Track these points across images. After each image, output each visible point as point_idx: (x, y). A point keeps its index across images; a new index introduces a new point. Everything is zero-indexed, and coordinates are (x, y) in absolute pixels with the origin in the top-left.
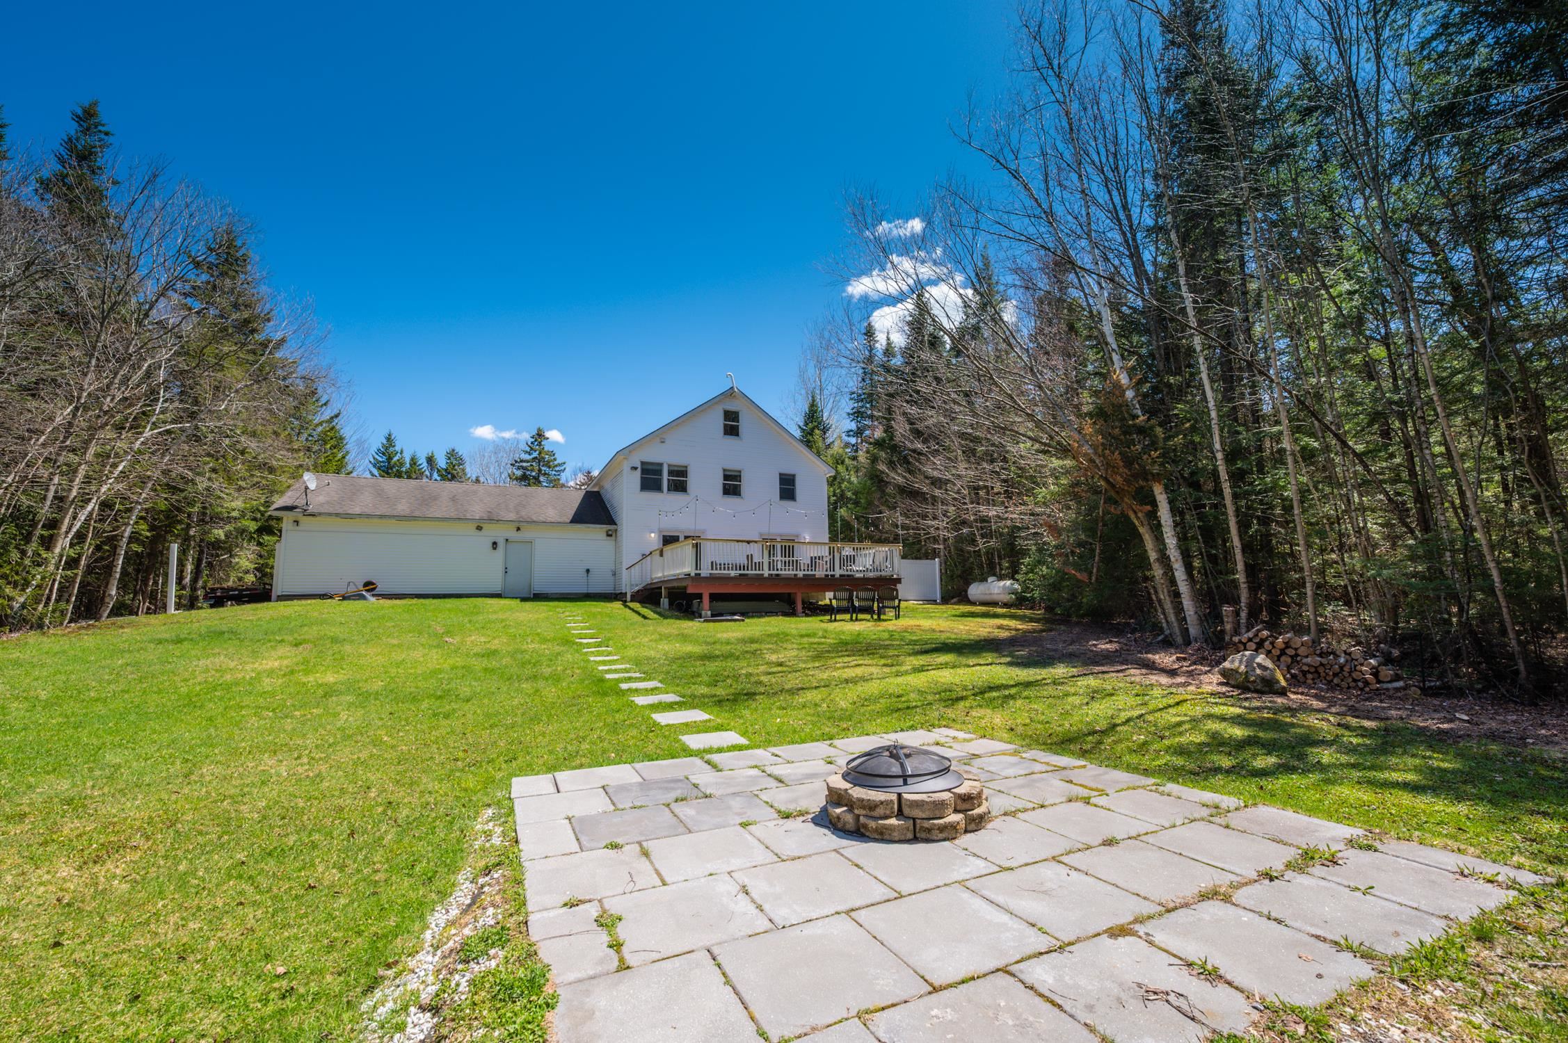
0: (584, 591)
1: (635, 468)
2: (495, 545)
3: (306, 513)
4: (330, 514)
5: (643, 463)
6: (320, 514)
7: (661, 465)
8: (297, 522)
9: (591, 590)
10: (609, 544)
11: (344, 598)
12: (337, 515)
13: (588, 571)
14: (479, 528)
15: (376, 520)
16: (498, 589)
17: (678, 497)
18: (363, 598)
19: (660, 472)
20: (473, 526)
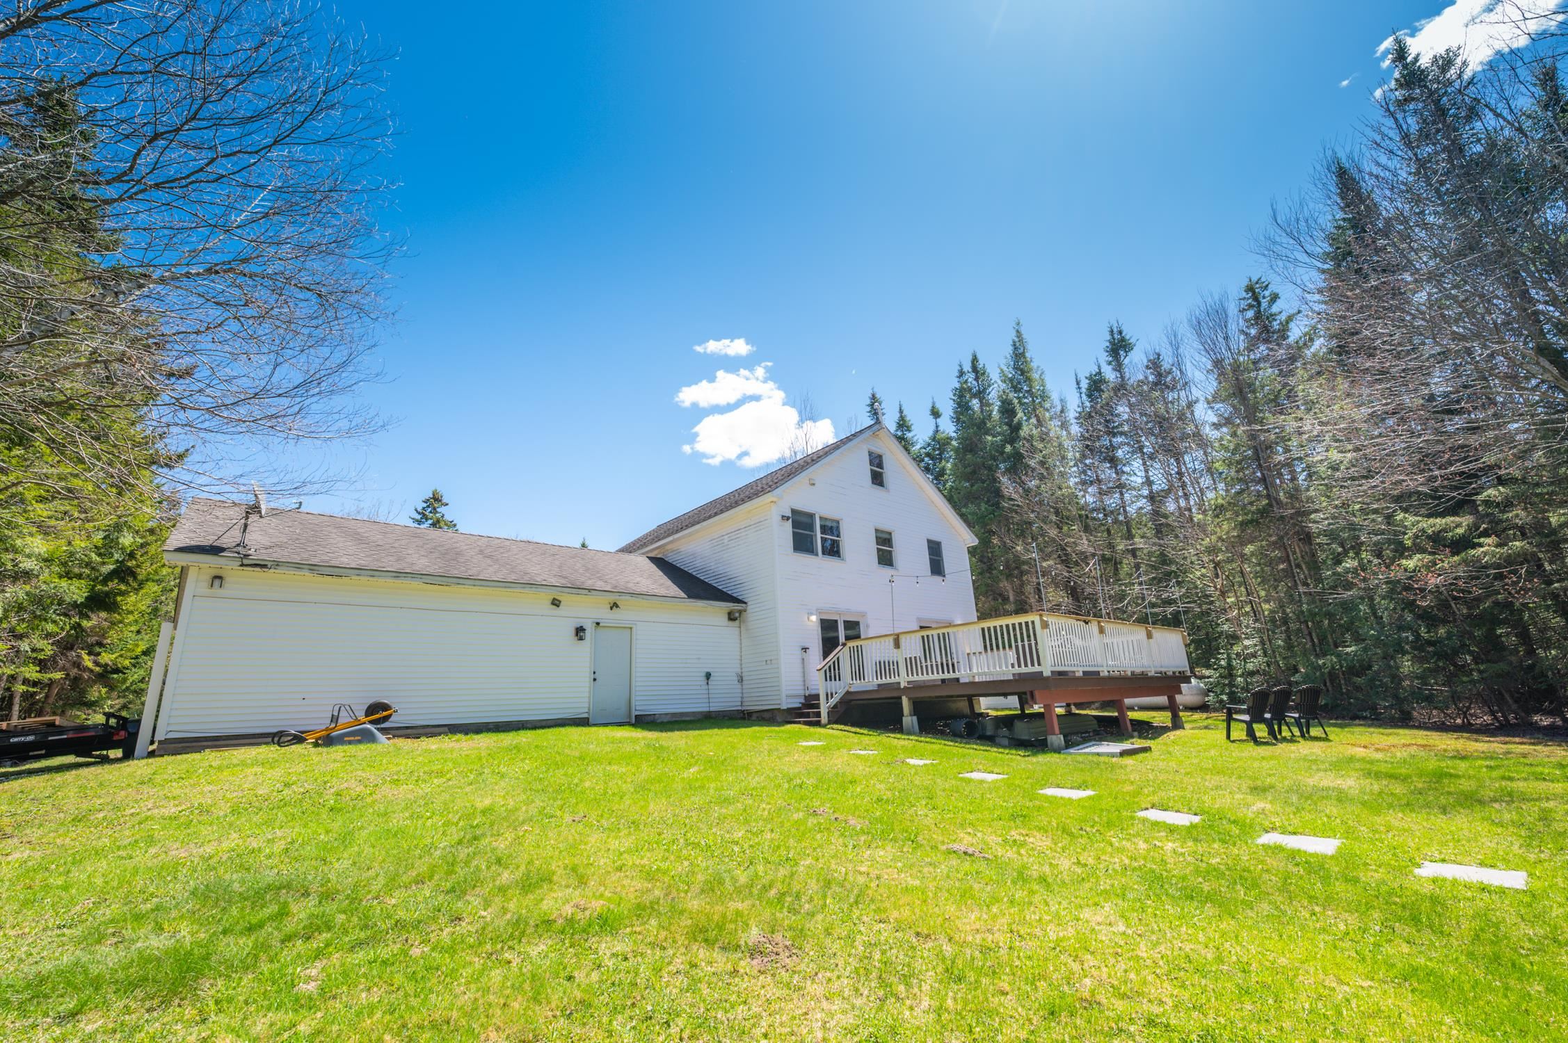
0: (703, 708)
1: (788, 518)
2: (580, 632)
3: (246, 562)
4: (298, 566)
5: (793, 511)
6: (277, 564)
7: (811, 516)
8: (218, 578)
9: (715, 707)
10: (729, 632)
11: (328, 740)
12: (313, 568)
13: (708, 676)
14: (556, 603)
15: (416, 584)
16: (580, 710)
17: (830, 563)
18: (367, 737)
19: (811, 527)
20: (546, 597)
